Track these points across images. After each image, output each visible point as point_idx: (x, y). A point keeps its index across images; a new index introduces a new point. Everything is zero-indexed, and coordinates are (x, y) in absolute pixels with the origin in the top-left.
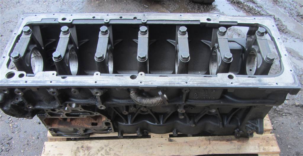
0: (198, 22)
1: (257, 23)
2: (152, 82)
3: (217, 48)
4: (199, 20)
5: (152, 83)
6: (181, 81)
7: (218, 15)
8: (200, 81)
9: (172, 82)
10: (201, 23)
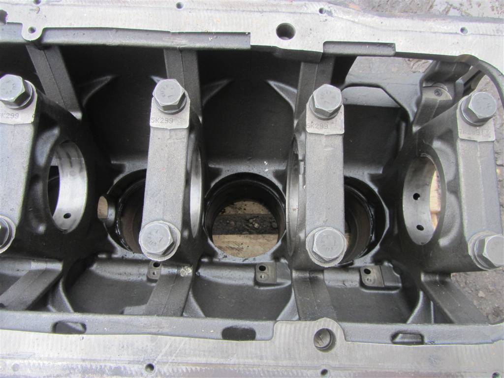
0: (241, 38)
1: (469, 53)
2: (16, 362)
3: (302, 161)
4: (247, 31)
5: (15, 368)
6: (132, 358)
7: (326, 7)
8: (203, 360)
9: (94, 360)
10: (252, 46)
